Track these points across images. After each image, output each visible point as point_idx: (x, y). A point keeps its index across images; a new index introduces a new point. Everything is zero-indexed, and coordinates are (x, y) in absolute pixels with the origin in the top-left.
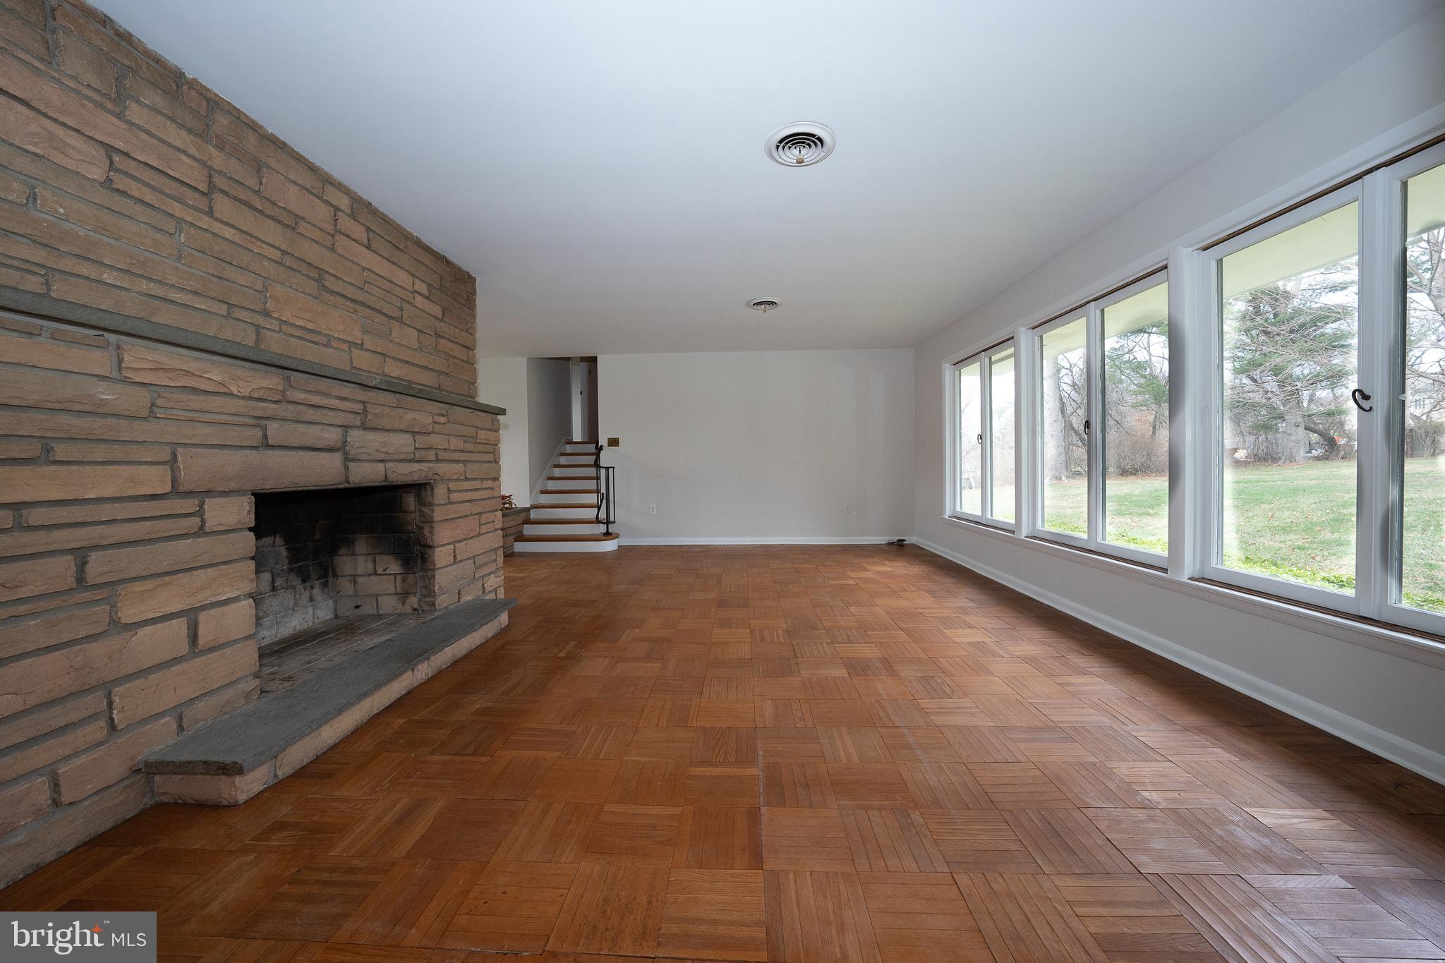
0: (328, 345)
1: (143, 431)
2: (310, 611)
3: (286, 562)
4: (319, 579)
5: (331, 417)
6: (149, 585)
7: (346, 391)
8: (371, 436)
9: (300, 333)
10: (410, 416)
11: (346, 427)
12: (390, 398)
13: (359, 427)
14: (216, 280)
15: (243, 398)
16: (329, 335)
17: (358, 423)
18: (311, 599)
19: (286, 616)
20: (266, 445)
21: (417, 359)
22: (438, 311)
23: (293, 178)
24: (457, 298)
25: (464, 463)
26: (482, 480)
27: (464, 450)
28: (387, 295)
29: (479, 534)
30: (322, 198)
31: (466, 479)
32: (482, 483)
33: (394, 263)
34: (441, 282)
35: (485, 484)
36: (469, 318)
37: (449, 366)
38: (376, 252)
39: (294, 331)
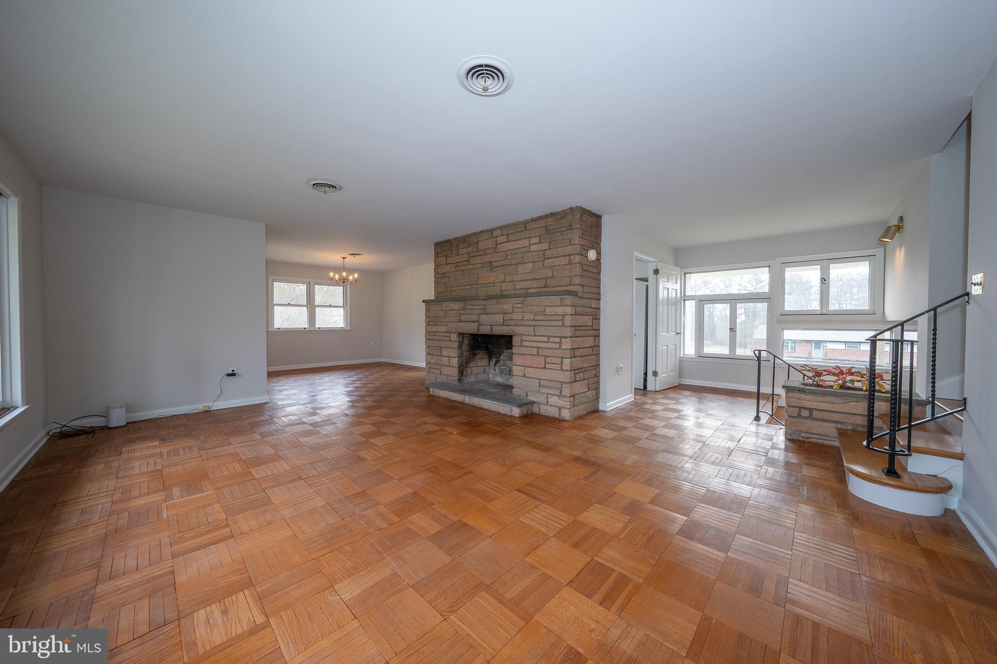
0: (494, 286)
1: (444, 320)
7: (479, 302)
8: (488, 316)
10: (504, 306)
11: (480, 314)
13: (484, 313)
15: (457, 310)
16: (494, 282)
20: (460, 321)
21: (530, 277)
22: (545, 246)
23: (485, 238)
24: (560, 230)
25: (534, 326)
26: (549, 337)
27: (534, 320)
28: (516, 255)
29: (545, 368)
30: (493, 237)
31: (535, 335)
32: (549, 339)
33: (518, 240)
34: (546, 229)
35: (551, 339)
36: (570, 236)
37: (553, 272)
38: (511, 241)
39: (485, 285)
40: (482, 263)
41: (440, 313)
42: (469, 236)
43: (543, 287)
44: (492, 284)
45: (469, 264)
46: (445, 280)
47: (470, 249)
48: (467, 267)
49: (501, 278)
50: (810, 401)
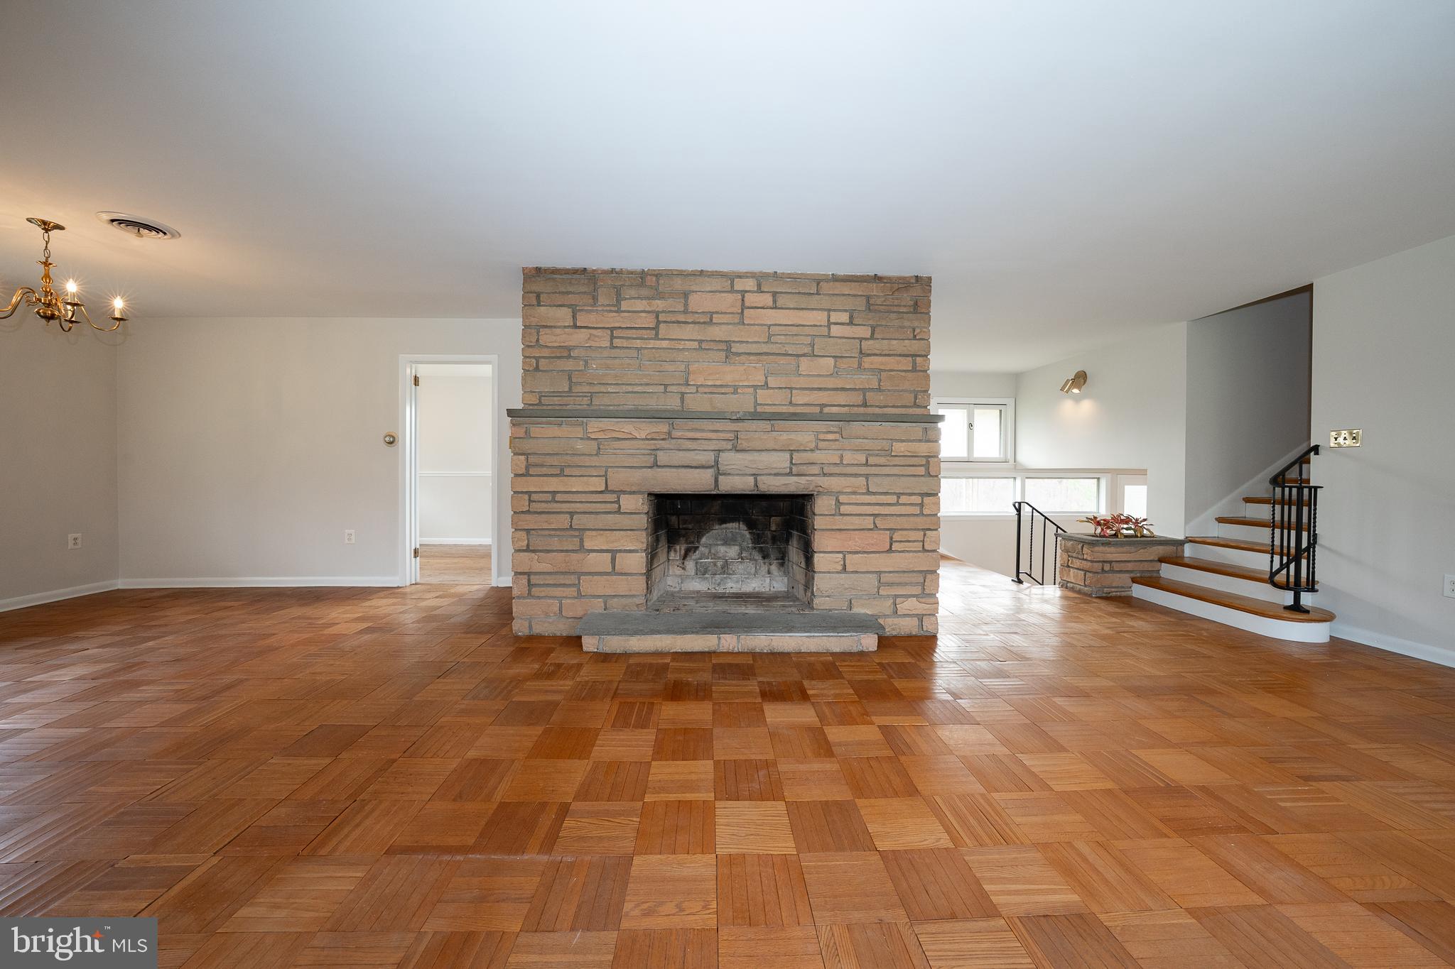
0: (735, 392)
1: (595, 461)
2: (768, 580)
3: (750, 541)
4: (777, 559)
5: (706, 444)
6: (594, 533)
7: (718, 425)
8: (740, 456)
9: (711, 390)
10: (785, 436)
11: (719, 451)
12: (766, 425)
13: (731, 450)
14: (657, 373)
15: (643, 439)
16: (735, 386)
17: (730, 447)
18: (769, 572)
19: (748, 578)
20: (655, 465)
21: (831, 383)
22: (864, 332)
23: (709, 289)
24: (895, 309)
25: (867, 476)
26: (899, 495)
27: (867, 464)
28: (795, 338)
29: (890, 550)
30: (732, 291)
31: (869, 493)
32: (899, 497)
33: (802, 309)
34: (868, 301)
35: (903, 499)
36: (916, 324)
37: (880, 380)
38: (782, 308)
39: (707, 390)
40: (700, 341)
41: (580, 446)
42: (658, 275)
43: (858, 406)
44: (731, 390)
45: (657, 337)
46: (569, 365)
47: (659, 304)
48: (652, 344)
49: (759, 379)
50: (1112, 554)
